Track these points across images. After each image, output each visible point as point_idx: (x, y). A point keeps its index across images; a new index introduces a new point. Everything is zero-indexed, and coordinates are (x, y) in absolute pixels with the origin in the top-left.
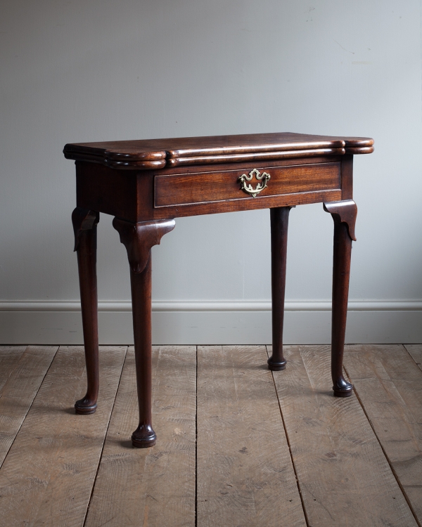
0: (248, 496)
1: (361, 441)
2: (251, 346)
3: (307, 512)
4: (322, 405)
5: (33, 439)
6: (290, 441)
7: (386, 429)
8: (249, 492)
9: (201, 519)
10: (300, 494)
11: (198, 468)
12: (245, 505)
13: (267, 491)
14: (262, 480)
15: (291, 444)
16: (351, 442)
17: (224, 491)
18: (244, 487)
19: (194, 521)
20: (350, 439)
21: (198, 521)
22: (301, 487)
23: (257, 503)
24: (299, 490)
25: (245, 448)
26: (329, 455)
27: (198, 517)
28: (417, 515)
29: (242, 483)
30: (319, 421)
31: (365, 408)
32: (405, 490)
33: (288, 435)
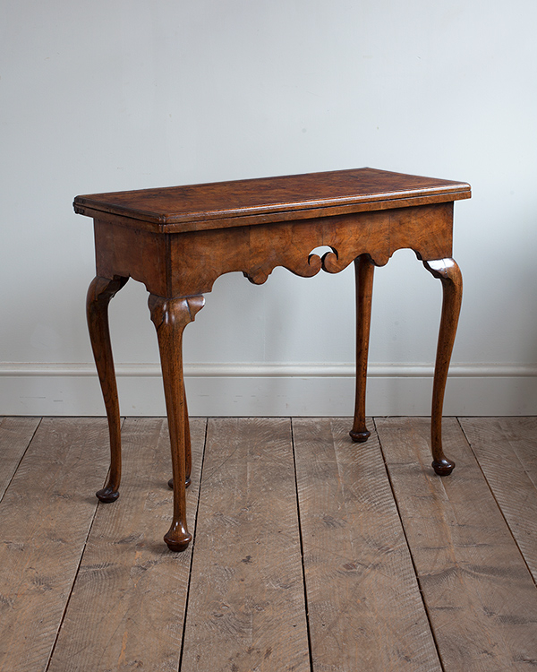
0: (246, 620)
1: (388, 548)
2: (273, 419)
3: (312, 641)
4: (348, 500)
6: (304, 548)
7: (419, 532)
8: (247, 615)
10: (307, 617)
12: (240, 631)
13: (268, 613)
14: (264, 599)
15: (304, 551)
16: (376, 549)
17: (219, 613)
18: (242, 608)
19: (180, 651)
20: (375, 545)
21: (184, 652)
22: (309, 609)
23: (255, 630)
24: (307, 612)
25: (249, 557)
26: (347, 566)
27: (185, 646)
28: (441, 645)
29: (241, 603)
30: (341, 522)
31: (399, 504)
32: (431, 613)
33: (303, 539)
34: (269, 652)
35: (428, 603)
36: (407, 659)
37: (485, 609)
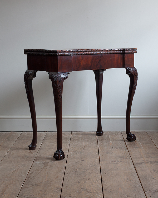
1: (125, 158)
3: (102, 177)
7: (134, 155)
8: (83, 171)
14: (88, 168)
15: (100, 159)
16: (121, 158)
17: (75, 171)
24: (101, 171)
26: (113, 162)
30: (111, 153)
31: (128, 149)
32: (137, 171)
33: (100, 156)
34: (89, 179)
35: (136, 169)
36: (130, 180)
37: (153, 170)
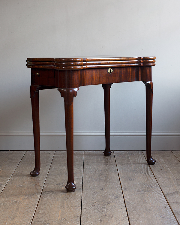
0: (104, 207)
1: (152, 186)
3: (128, 213)
4: (136, 173)
5: (13, 185)
6: (122, 186)
7: (163, 181)
8: (104, 205)
9: (83, 215)
10: (125, 206)
11: (83, 196)
12: (102, 210)
13: (111, 204)
14: (109, 201)
16: (148, 186)
17: (94, 205)
18: (102, 203)
19: (80, 216)
22: (126, 203)
23: (107, 210)
25: (103, 189)
26: (138, 191)
27: (82, 214)
28: (175, 213)
30: (134, 179)
31: (154, 174)
33: (121, 184)
34: (113, 216)
36: (163, 217)
